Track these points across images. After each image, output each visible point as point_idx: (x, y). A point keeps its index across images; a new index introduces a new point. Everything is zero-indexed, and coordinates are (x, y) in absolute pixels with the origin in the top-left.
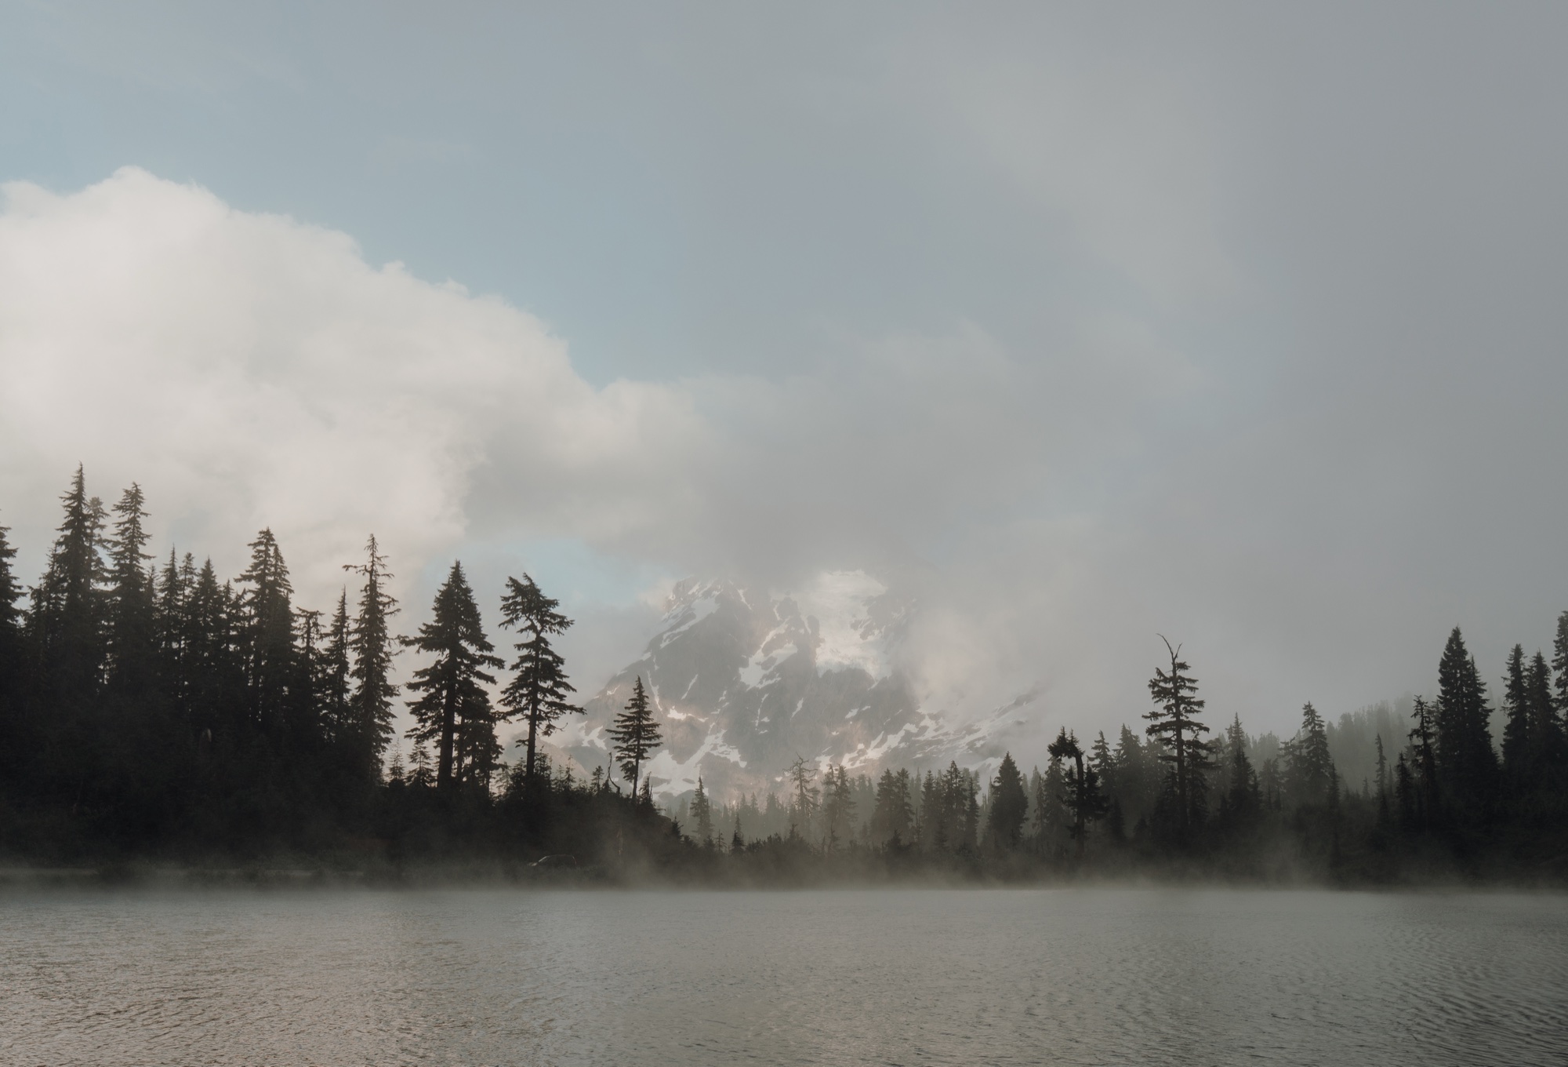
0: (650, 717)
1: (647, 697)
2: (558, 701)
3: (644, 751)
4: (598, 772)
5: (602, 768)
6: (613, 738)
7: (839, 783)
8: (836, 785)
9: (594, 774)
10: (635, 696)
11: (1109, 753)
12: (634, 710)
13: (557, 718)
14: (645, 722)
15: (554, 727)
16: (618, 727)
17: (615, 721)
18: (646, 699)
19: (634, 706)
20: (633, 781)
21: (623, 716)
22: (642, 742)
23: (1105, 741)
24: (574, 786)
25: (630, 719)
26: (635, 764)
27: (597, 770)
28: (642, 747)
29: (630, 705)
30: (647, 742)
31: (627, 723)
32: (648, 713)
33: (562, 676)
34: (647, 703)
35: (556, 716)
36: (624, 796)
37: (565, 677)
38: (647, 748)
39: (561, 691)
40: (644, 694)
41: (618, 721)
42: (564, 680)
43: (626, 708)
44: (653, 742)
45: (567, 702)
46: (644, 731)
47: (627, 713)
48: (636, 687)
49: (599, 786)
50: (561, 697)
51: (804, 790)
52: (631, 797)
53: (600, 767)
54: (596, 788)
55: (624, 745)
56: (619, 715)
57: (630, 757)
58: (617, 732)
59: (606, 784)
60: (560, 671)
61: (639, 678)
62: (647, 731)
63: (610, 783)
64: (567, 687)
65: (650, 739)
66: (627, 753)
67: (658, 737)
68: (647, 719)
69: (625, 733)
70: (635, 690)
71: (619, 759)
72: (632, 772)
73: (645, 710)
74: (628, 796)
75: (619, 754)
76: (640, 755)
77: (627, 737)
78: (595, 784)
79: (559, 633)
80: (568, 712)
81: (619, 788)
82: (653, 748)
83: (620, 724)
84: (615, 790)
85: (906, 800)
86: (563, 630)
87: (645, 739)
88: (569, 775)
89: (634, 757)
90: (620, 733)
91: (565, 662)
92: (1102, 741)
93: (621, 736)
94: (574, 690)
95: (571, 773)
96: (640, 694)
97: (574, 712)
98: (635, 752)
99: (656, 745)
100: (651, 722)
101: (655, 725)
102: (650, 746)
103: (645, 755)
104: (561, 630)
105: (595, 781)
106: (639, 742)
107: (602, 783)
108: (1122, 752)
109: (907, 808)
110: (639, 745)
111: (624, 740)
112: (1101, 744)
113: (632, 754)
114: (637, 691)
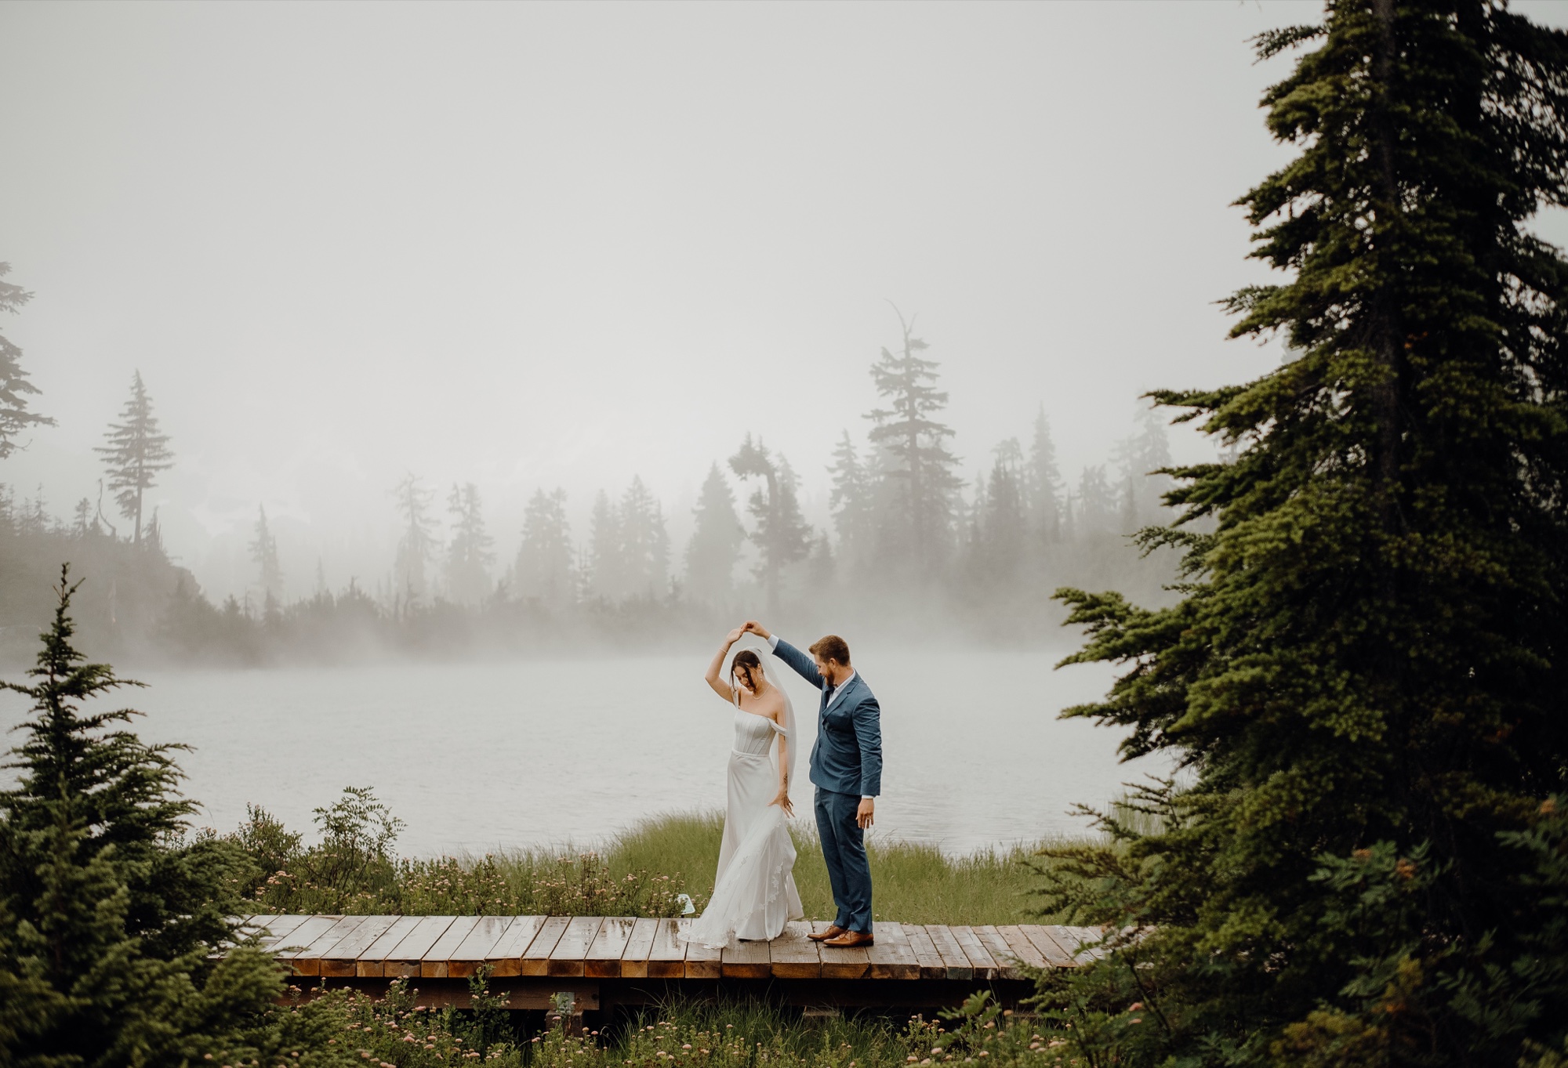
0: (157, 426)
1: (151, 399)
2: (15, 408)
3: (150, 475)
4: (83, 506)
5: (89, 500)
6: (103, 460)
7: (467, 509)
8: (464, 513)
9: (78, 509)
10: (133, 398)
11: (856, 461)
12: (133, 418)
13: (15, 433)
14: (149, 435)
15: (12, 446)
16: (110, 442)
17: (105, 435)
18: (149, 403)
19: (131, 412)
20: (135, 518)
21: (116, 427)
22: (145, 463)
23: (852, 444)
24: (49, 526)
25: (126, 431)
26: (136, 494)
27: (81, 504)
28: (145, 471)
29: (126, 411)
30: (154, 463)
31: (123, 437)
32: (154, 421)
33: (19, 373)
34: (150, 408)
35: (14, 430)
36: (122, 540)
37: (25, 373)
38: (153, 471)
39: (19, 394)
40: (146, 395)
41: (110, 435)
42: (23, 378)
43: (120, 415)
44: (161, 462)
45: (29, 410)
46: (148, 447)
47: (123, 422)
48: (133, 384)
49: (85, 526)
50: (20, 403)
51: (418, 521)
52: (132, 541)
53: (85, 500)
54: (81, 529)
55: (120, 468)
56: (110, 425)
57: (128, 484)
58: (107, 451)
59: (95, 524)
60: (17, 366)
61: (138, 373)
62: (153, 447)
63: (100, 522)
64: (30, 388)
65: (158, 458)
66: (123, 478)
67: (169, 455)
68: (153, 431)
69: (120, 451)
70: (132, 388)
71: (113, 487)
72: (132, 505)
73: (149, 417)
74: (127, 540)
75: (113, 481)
76: (143, 481)
77: (123, 457)
78: (80, 523)
79: (12, 310)
80: (31, 424)
81: (114, 530)
82: (162, 471)
83: (112, 438)
84: (108, 532)
85: (565, 532)
86: (18, 307)
87: (149, 458)
88: (41, 512)
89: (134, 484)
90: (113, 451)
91: (23, 352)
92: (847, 443)
93: (115, 455)
94: (38, 392)
95: (43, 508)
96: (140, 394)
97: (40, 424)
98: (135, 478)
99: (167, 467)
100: (157, 435)
101: (163, 439)
102: (157, 468)
103: (150, 481)
104: (16, 307)
105: (79, 520)
106: (141, 463)
107: (89, 521)
108: (878, 458)
109: (566, 544)
110: (141, 468)
111: (118, 461)
112: (845, 448)
113: (132, 480)
114: (136, 390)
